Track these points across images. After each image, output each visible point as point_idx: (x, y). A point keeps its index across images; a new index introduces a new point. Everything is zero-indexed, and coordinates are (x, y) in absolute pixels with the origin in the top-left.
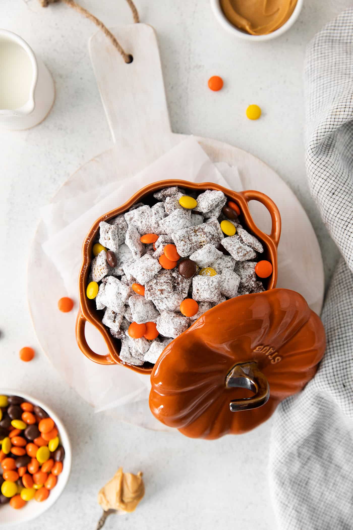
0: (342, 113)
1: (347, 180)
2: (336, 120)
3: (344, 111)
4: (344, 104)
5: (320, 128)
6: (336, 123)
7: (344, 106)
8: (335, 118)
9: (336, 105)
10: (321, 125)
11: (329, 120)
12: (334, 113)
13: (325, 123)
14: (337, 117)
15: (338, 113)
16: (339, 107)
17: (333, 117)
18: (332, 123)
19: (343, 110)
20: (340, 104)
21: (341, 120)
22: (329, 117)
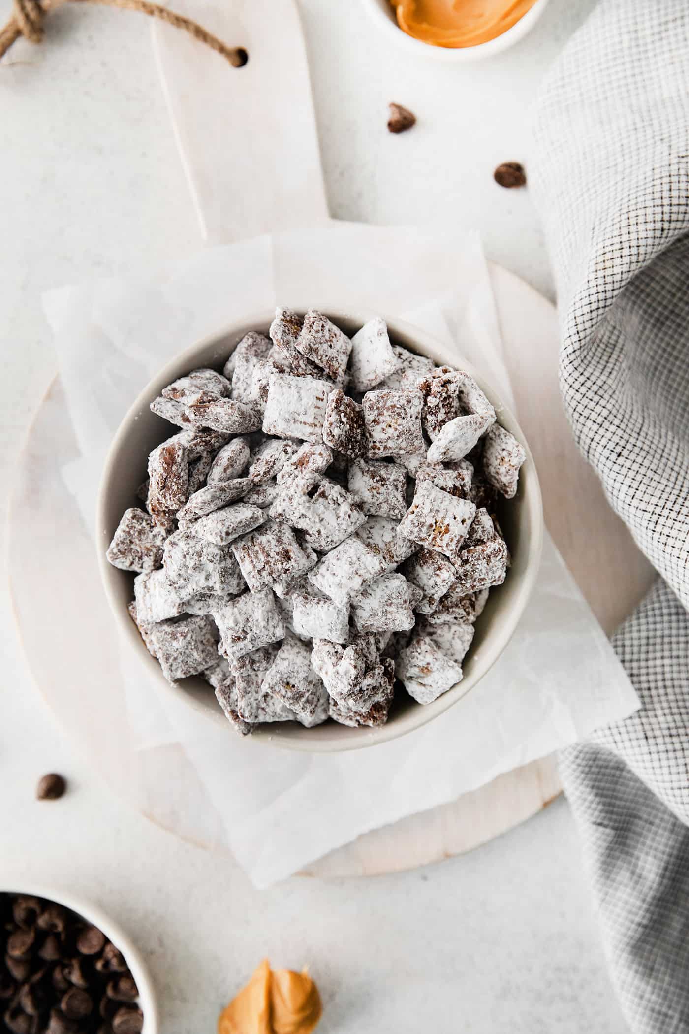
0: (617, 261)
1: (642, 425)
2: (609, 279)
3: (621, 257)
4: (617, 240)
5: (578, 305)
6: (609, 287)
7: (619, 246)
8: (604, 277)
9: (601, 245)
10: (578, 298)
11: (593, 283)
12: (601, 266)
13: (586, 293)
14: (609, 272)
15: (608, 264)
16: (607, 250)
17: (601, 274)
18: (601, 289)
19: (617, 254)
20: (608, 242)
21: (618, 278)
22: (593, 276)
